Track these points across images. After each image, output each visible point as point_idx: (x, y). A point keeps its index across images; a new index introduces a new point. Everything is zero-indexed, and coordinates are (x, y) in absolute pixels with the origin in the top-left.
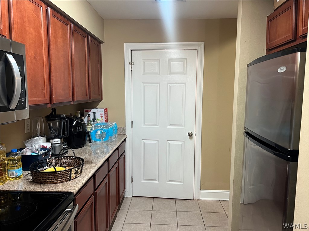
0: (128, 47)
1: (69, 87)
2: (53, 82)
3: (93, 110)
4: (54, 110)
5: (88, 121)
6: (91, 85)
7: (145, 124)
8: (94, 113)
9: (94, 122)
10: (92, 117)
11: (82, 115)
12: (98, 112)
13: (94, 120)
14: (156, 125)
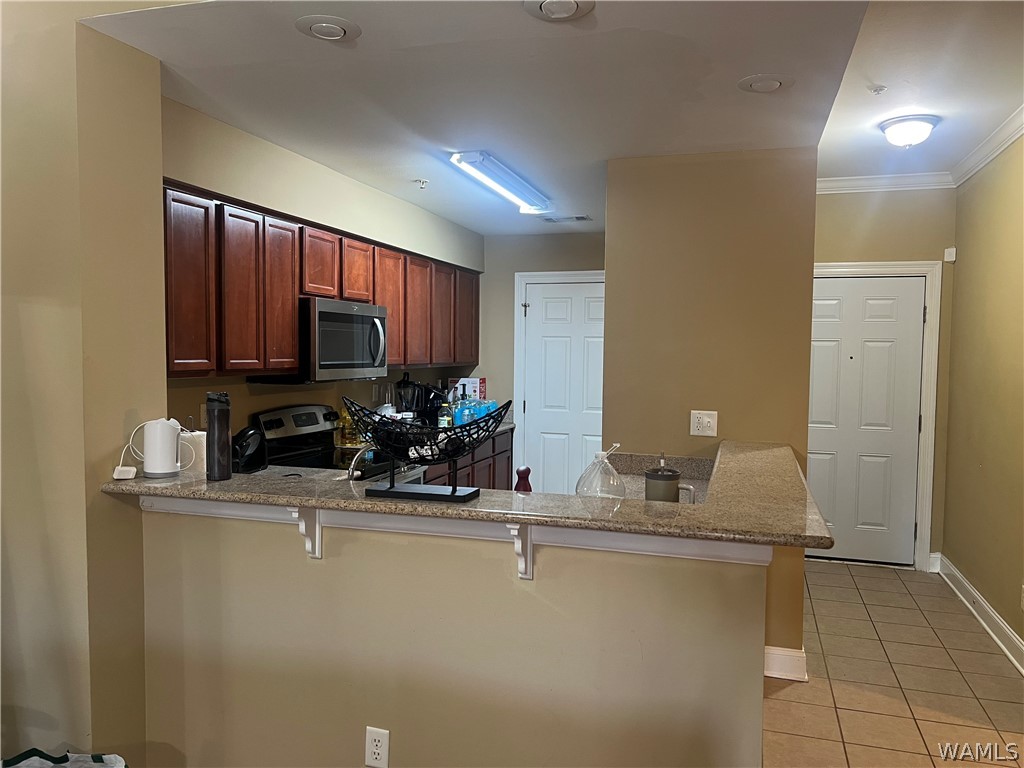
0: (520, 279)
1: (426, 345)
2: (408, 340)
3: (463, 381)
4: (406, 374)
5: (455, 397)
6: (458, 341)
7: (546, 407)
8: (464, 385)
9: (463, 399)
10: (460, 392)
11: (445, 387)
12: (470, 384)
13: (464, 396)
14: (564, 407)
